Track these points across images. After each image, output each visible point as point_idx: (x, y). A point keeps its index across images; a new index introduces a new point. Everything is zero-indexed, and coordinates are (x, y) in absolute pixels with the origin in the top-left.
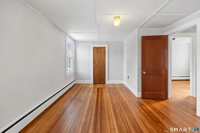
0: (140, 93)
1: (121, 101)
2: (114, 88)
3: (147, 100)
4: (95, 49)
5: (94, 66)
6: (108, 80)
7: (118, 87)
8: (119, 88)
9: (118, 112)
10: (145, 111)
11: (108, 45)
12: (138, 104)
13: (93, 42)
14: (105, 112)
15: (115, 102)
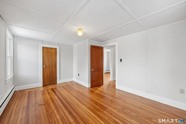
0: (90, 84)
1: (79, 93)
2: (68, 85)
3: (94, 88)
4: (45, 49)
5: (44, 67)
6: (60, 80)
7: (70, 84)
8: (72, 85)
9: (82, 100)
10: (96, 94)
11: (60, 47)
12: (91, 91)
13: (43, 42)
14: (73, 104)
15: (75, 95)
